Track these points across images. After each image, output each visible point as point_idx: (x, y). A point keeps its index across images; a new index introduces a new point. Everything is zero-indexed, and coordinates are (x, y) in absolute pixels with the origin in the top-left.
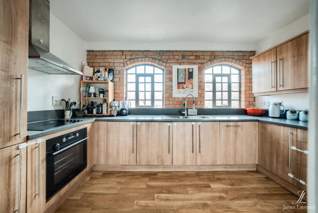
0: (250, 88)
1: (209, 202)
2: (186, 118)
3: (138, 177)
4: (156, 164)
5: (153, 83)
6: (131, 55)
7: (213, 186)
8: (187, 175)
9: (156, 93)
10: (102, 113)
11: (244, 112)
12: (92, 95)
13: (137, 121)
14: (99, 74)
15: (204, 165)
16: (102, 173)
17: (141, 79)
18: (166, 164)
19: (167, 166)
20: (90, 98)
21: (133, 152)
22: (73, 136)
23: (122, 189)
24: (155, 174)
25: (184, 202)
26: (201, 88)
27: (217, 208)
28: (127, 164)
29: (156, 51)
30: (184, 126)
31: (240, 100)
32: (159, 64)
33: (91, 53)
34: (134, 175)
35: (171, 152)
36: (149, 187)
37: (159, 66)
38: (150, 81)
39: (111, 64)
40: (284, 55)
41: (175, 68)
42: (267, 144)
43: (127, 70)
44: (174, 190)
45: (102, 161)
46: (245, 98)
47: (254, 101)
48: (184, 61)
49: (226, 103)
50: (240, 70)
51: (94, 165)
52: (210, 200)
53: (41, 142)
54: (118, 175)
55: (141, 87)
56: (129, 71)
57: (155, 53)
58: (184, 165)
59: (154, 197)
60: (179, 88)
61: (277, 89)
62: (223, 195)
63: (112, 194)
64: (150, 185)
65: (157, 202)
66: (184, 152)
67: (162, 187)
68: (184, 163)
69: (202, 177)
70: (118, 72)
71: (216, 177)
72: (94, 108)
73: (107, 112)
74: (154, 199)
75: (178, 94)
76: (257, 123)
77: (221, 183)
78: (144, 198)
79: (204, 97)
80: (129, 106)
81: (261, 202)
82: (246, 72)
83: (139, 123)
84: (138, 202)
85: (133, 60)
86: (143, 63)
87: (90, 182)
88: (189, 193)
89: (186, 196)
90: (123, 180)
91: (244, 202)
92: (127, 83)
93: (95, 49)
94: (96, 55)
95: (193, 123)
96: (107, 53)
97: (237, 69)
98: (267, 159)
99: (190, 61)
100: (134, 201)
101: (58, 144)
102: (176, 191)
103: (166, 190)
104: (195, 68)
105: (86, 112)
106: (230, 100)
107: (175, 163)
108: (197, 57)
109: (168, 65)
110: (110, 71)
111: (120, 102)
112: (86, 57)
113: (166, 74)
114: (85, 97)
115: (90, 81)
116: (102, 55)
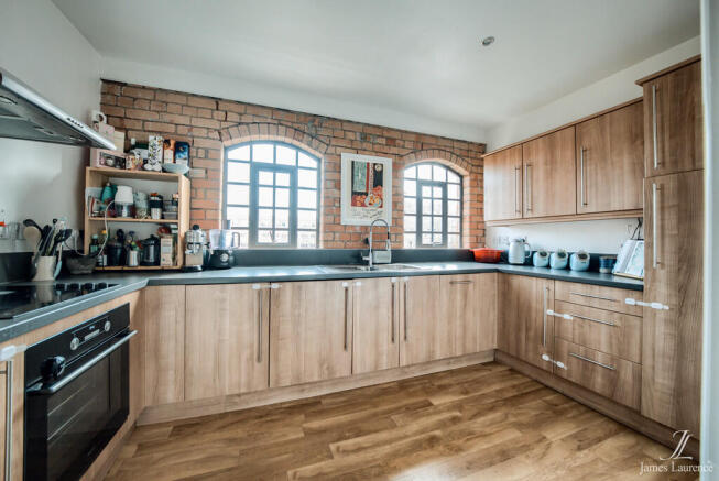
0: (481, 212)
1: (438, 433)
2: (372, 269)
3: (274, 417)
4: (316, 379)
5: (294, 188)
6: (241, 114)
7: (436, 401)
8: (383, 392)
9: (300, 214)
10: (157, 262)
11: (469, 256)
12: (125, 212)
13: (271, 281)
14: (145, 153)
15: (413, 365)
16: (171, 428)
17: (265, 177)
18: (338, 375)
19: (342, 379)
20: (118, 219)
21: (259, 359)
22: (97, 332)
23: (243, 453)
24: (316, 401)
25: (393, 445)
26: (397, 205)
27: (453, 439)
28: (243, 390)
29: (305, 114)
30: (376, 287)
31: (461, 234)
32: (310, 145)
33: (118, 90)
34: (266, 415)
35: (349, 348)
36: (309, 433)
37: (310, 150)
38: (287, 184)
39: (182, 130)
40: (533, 159)
41: (347, 158)
42: (512, 311)
43: (226, 149)
44: (365, 426)
45: (171, 395)
46: (471, 229)
47: (484, 235)
48: (365, 145)
49: (438, 238)
50: (461, 177)
51: (146, 409)
52: (437, 429)
53: (12, 354)
54: (221, 423)
55: (265, 197)
56: (232, 154)
57: (302, 118)
58: (377, 371)
59: (329, 451)
60: (354, 204)
61: (523, 217)
62: (457, 414)
63: (221, 472)
64: (310, 429)
65: (340, 461)
66: (377, 345)
67: (339, 427)
68: (376, 366)
69: (411, 390)
70: (201, 153)
71: (436, 384)
72: (132, 248)
73: (174, 259)
74: (331, 457)
75: (352, 217)
76: (496, 274)
77: (447, 394)
78: (307, 460)
79: (402, 226)
80: (236, 245)
81: (513, 411)
82: (471, 180)
83: (275, 286)
84: (295, 474)
85: (245, 127)
86: (272, 138)
87: (138, 458)
88: (398, 424)
89: (394, 433)
90: (239, 432)
91: (491, 416)
92: (226, 183)
93: (130, 81)
94: (135, 99)
95: (394, 279)
96: (170, 98)
97: (458, 174)
98: (512, 338)
99: (377, 147)
100: (286, 473)
101: (60, 359)
102: (372, 428)
103: (349, 431)
104: (387, 163)
105: (103, 259)
106: (445, 233)
107: (358, 370)
108: (391, 142)
109: (331, 150)
110: (180, 147)
111: (211, 233)
112: (98, 98)
113: (326, 171)
114: (101, 215)
115: (117, 170)
116: (154, 100)
